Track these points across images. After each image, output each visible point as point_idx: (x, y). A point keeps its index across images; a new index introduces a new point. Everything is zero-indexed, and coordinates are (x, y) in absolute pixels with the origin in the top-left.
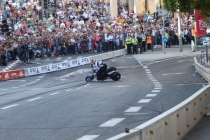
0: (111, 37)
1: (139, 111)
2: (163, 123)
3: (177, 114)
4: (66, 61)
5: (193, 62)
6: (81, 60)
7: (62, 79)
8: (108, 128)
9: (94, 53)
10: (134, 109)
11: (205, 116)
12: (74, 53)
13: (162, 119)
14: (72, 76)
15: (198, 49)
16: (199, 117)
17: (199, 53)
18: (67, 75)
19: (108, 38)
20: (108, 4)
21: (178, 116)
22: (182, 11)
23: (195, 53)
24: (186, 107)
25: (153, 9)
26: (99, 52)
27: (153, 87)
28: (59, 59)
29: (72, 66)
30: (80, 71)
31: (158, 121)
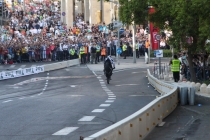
0: (65, 47)
1: (93, 121)
2: (117, 132)
3: (131, 124)
4: (20, 69)
5: (146, 74)
6: (35, 69)
7: (15, 86)
8: (62, 136)
9: (48, 62)
10: (88, 119)
11: (157, 126)
12: (28, 61)
13: (116, 128)
14: (26, 84)
15: (152, 61)
16: (151, 128)
17: (152, 65)
18: (21, 83)
19: (63, 47)
20: (64, 14)
21: (131, 125)
22: (136, 23)
23: (148, 65)
24: (139, 118)
25: (108, 20)
26: (53, 61)
27: (107, 98)
28: (13, 66)
29: (26, 74)
30: (34, 80)
31: (112, 131)
